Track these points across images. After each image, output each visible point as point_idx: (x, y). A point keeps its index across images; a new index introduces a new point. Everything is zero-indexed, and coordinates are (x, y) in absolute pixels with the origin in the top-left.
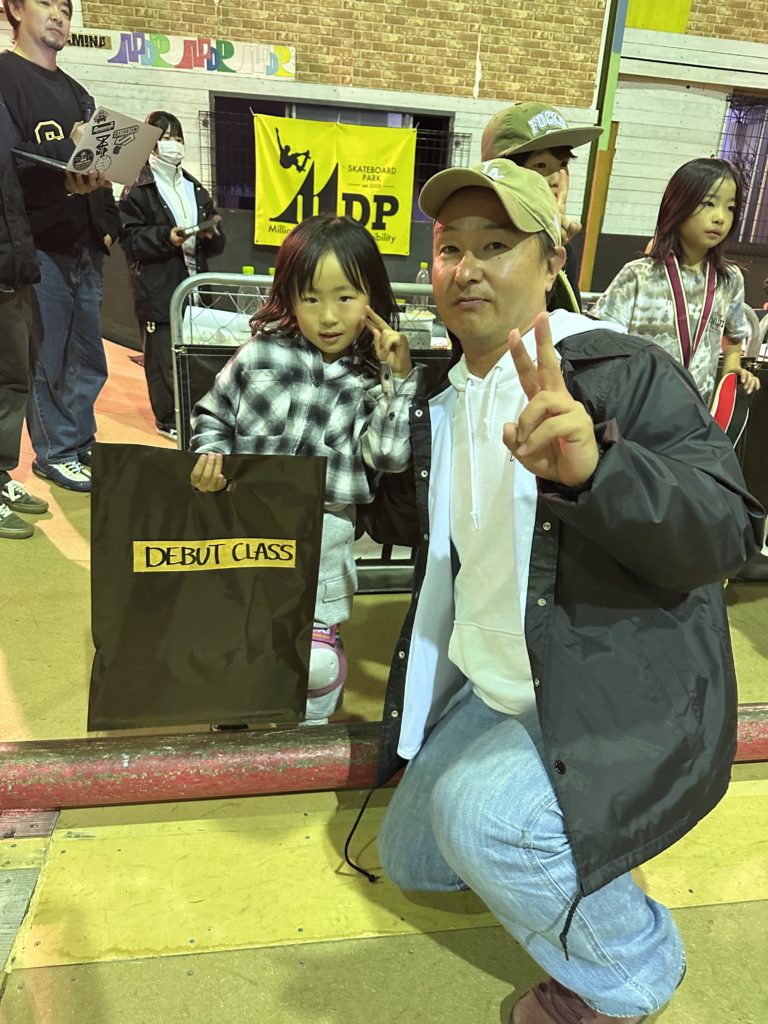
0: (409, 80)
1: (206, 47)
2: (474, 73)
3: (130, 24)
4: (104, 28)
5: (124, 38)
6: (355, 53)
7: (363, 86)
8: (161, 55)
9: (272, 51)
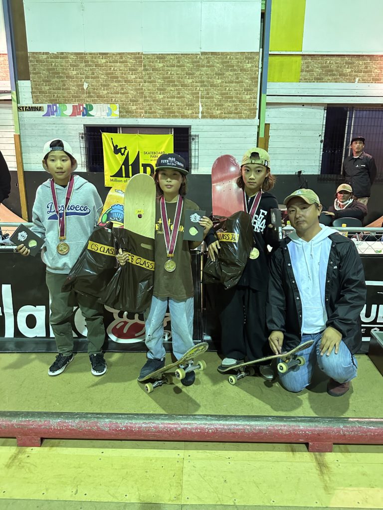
0: (170, 114)
1: (81, 107)
2: (199, 109)
3: (51, 101)
4: (41, 103)
5: (49, 106)
6: (144, 104)
7: (149, 118)
8: (64, 112)
9: (109, 106)
